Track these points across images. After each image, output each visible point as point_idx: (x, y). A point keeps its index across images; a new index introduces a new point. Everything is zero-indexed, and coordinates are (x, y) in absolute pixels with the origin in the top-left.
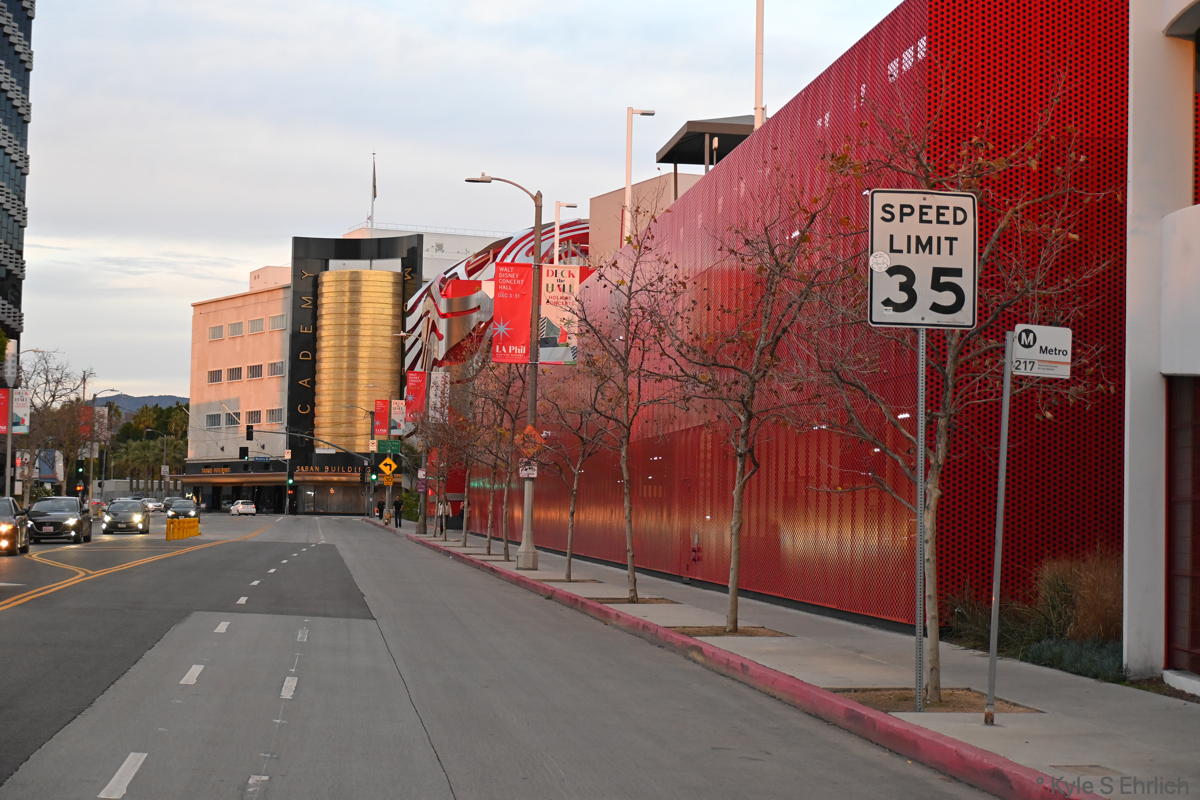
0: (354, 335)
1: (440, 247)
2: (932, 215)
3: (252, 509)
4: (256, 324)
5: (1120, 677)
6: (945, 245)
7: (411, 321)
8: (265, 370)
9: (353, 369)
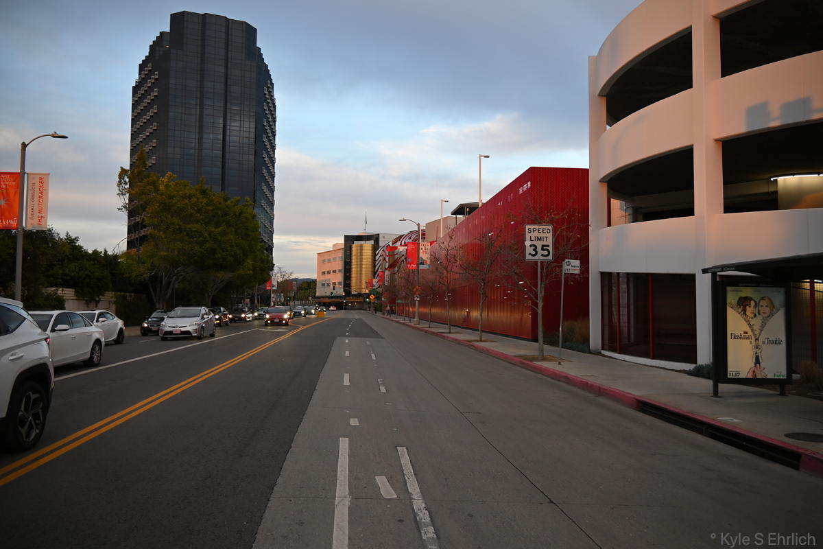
0: (361, 261)
1: (384, 237)
2: (541, 231)
3: (335, 309)
4: (335, 259)
5: (590, 352)
6: (545, 238)
7: (377, 258)
8: (337, 271)
9: (361, 271)
